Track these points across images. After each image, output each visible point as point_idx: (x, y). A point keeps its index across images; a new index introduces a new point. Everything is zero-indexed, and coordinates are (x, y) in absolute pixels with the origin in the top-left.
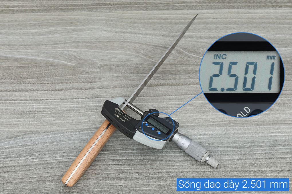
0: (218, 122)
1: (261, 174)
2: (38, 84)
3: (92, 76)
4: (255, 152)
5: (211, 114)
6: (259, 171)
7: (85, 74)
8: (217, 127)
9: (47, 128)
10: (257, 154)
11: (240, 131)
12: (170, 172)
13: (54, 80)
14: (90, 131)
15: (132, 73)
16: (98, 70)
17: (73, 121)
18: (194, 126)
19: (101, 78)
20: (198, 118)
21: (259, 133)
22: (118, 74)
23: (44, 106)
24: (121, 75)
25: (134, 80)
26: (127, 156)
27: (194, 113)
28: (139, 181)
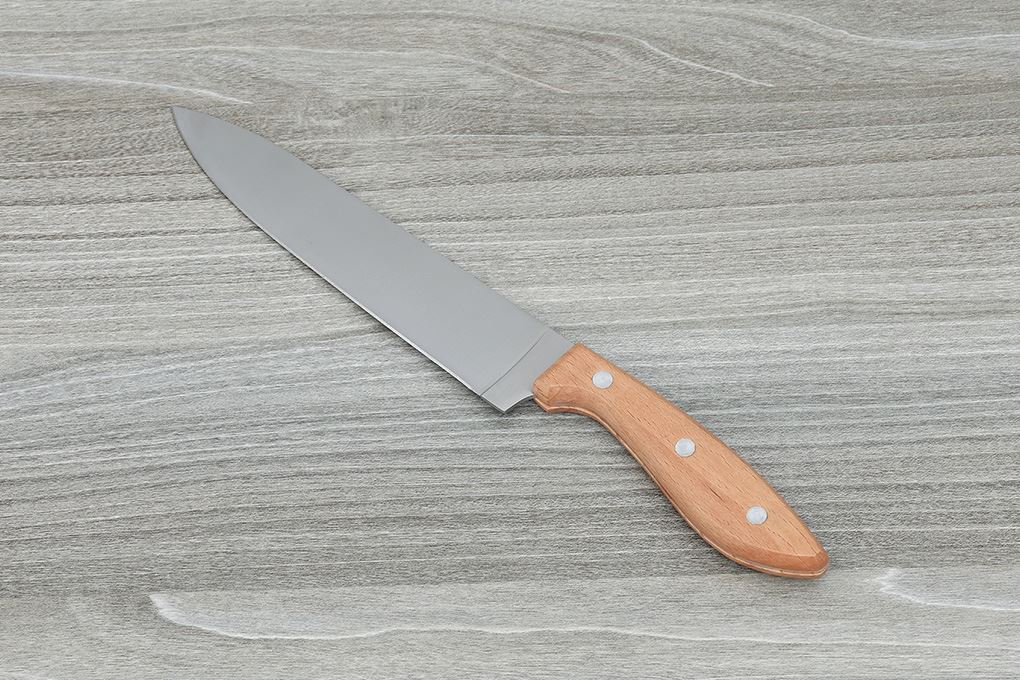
0: (785, 307)
1: (947, 499)
2: (117, 175)
3: (319, 143)
4: (925, 418)
5: (758, 279)
6: (942, 485)
7: (292, 138)
8: (784, 325)
9: (152, 338)
10: (932, 422)
11: (868, 341)
12: (614, 494)
13: (178, 161)
14: (313, 349)
15: (463, 131)
16: (337, 123)
17: (251, 312)
18: (698, 325)
19: (351, 153)
20: (712, 296)
21: (937, 346)
22: (415, 137)
23: (142, 258)
24: (425, 138)
25: (472, 158)
26: (452, 438)
27: (696, 277)
28: (499, 529)
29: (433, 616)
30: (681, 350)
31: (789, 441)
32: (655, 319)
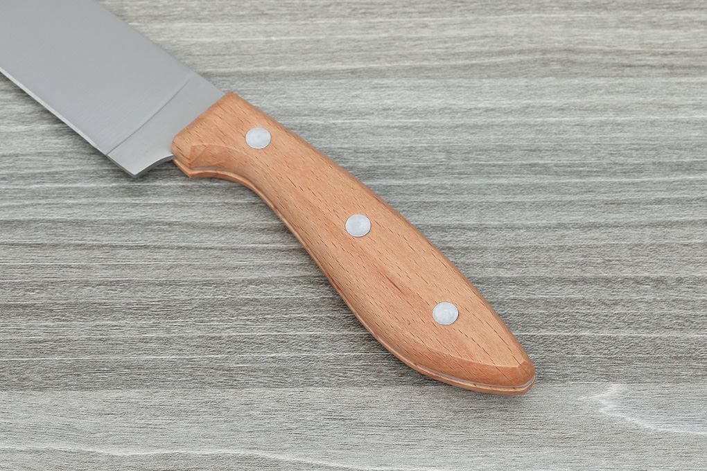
0: (490, 54)
1: (688, 297)
4: (660, 195)
5: (459, 19)
6: (680, 280)
8: (489, 77)
10: (669, 201)
11: (594, 99)
12: (269, 282)
18: (381, 73)
20: (400, 38)
21: (677, 107)
26: (69, 207)
27: (381, 15)
28: (123, 322)
29: (34, 431)
30: (360, 104)
31: (491, 220)
32: (328, 66)
